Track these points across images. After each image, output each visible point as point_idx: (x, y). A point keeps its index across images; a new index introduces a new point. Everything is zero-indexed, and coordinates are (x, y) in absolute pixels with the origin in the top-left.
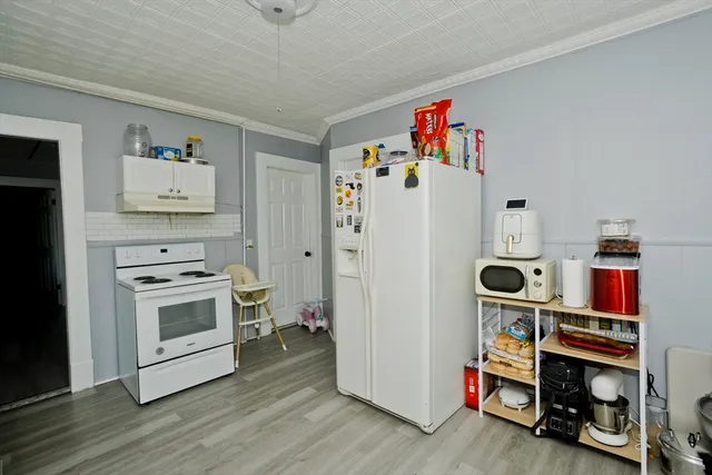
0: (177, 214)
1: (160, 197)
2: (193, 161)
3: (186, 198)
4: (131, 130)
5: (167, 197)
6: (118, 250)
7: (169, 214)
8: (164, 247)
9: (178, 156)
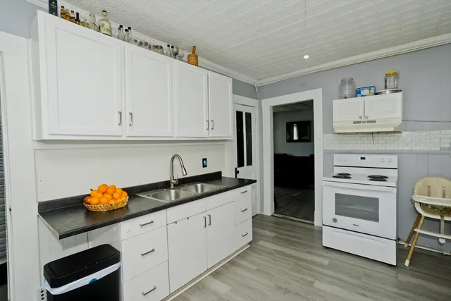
0: (378, 133)
1: (354, 123)
2: (388, 91)
3: (375, 122)
4: (343, 82)
5: (360, 122)
6: (335, 155)
7: (372, 133)
8: (363, 156)
9: (372, 91)
